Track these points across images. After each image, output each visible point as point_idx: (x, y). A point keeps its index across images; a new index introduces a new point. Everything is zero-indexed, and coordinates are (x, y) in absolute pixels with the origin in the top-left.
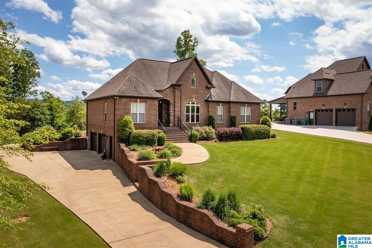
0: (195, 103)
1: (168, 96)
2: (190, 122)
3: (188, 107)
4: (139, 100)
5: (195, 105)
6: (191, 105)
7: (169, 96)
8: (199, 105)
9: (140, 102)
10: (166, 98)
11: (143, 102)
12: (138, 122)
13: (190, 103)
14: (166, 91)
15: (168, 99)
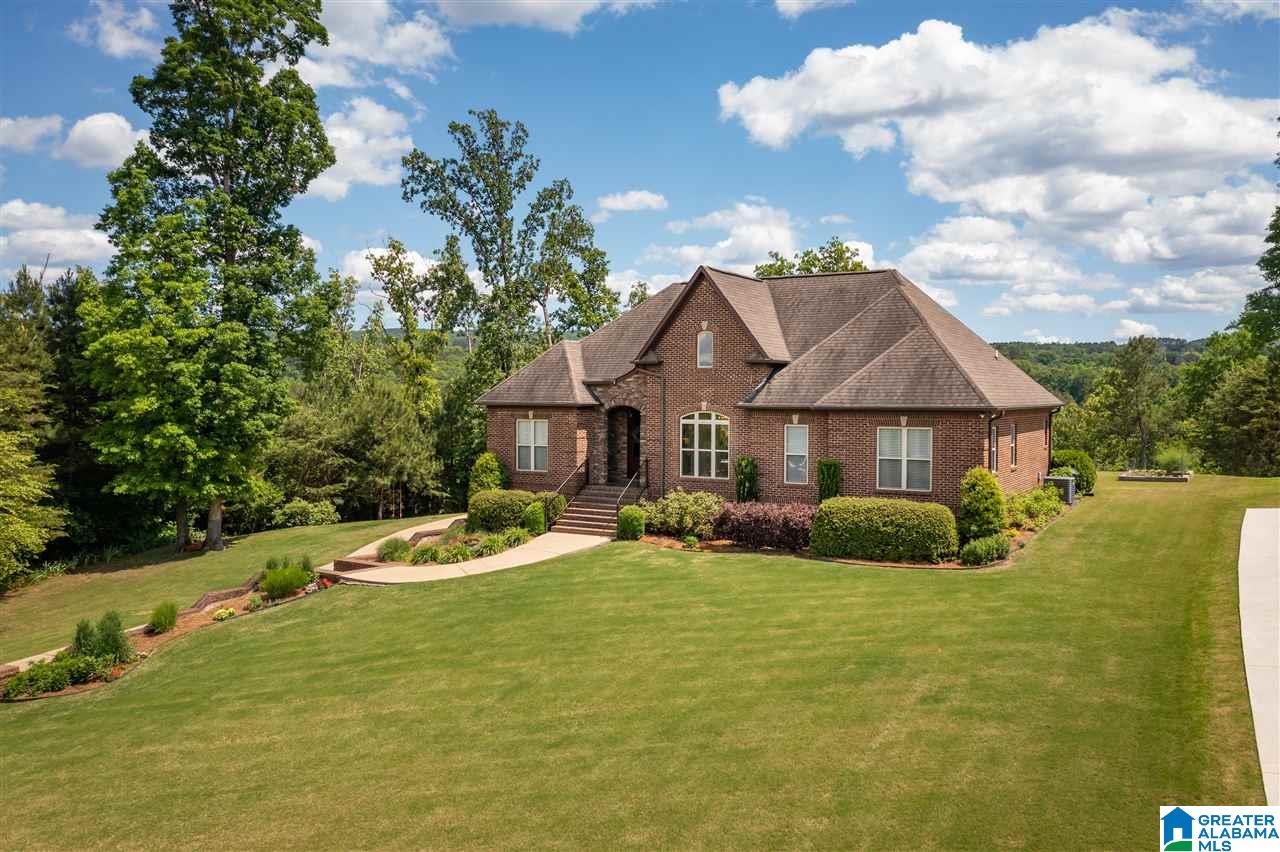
0: (713, 415)
1: (632, 397)
2: (696, 475)
3: (688, 430)
4: (531, 413)
5: (713, 422)
6: (697, 422)
7: (636, 396)
8: (727, 423)
9: (535, 417)
10: (627, 404)
11: (541, 417)
12: (532, 469)
13: (697, 414)
14: (628, 383)
15: (633, 404)
